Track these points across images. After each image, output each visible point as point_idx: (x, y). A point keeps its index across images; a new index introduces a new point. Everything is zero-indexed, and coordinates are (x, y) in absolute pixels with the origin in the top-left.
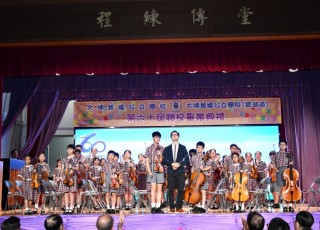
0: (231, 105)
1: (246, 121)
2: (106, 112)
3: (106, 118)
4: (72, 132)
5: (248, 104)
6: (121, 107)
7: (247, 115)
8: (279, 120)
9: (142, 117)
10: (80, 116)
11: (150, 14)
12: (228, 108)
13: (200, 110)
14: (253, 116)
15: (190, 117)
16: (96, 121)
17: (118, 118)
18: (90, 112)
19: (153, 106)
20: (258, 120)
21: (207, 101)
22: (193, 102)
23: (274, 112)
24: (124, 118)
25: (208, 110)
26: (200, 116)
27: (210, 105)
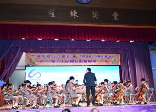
0: (99, 56)
1: (105, 64)
2: (41, 58)
3: (41, 62)
4: (24, 68)
5: (106, 56)
6: (49, 56)
7: (106, 61)
8: (119, 64)
9: (58, 61)
10: (28, 60)
11: (73, 12)
12: (98, 58)
13: (85, 59)
14: (109, 62)
16: (36, 63)
18: (33, 59)
19: (63, 56)
20: (111, 63)
21: (88, 55)
22: (82, 55)
23: (117, 60)
24: (50, 62)
25: (89, 58)
26: (85, 61)
27: (90, 56)
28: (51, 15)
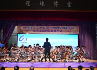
0: (64, 28)
1: (68, 33)
2: (27, 29)
3: (27, 31)
4: (17, 35)
5: (69, 28)
6: (32, 28)
7: (69, 31)
8: (78, 33)
9: (38, 31)
10: (19, 30)
11: (41, 2)
13: (55, 29)
14: (71, 32)
15: (52, 31)
16: (24, 32)
18: (22, 29)
19: (41, 28)
22: (53, 27)
24: (32, 31)
26: (55, 31)
27: (58, 28)
28: (28, 5)
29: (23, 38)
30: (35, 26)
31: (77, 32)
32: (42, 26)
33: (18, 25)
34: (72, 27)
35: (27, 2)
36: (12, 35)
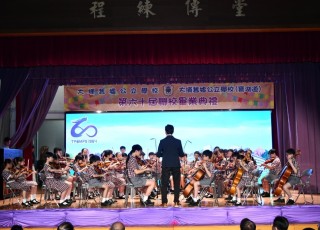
0: (224, 89)
1: (238, 105)
2: (97, 95)
3: (97, 102)
4: (62, 116)
5: (241, 89)
6: (113, 91)
7: (240, 100)
8: (272, 105)
9: (133, 101)
10: (70, 100)
11: (144, 4)
12: (221, 92)
13: (193, 94)
14: (246, 101)
15: (182, 101)
16: (87, 106)
17: (109, 102)
18: (81, 97)
19: (144, 90)
20: (251, 104)
21: (200, 86)
22: (185, 86)
23: (266, 97)
24: (115, 103)
25: (201, 94)
26: (192, 101)
27: (203, 90)
28: (97, 14)
29: (83, 125)
30: (125, 86)
31: (268, 101)
32: (148, 84)
33: (65, 84)
34: (251, 85)
35: (95, 3)
36: (48, 116)
